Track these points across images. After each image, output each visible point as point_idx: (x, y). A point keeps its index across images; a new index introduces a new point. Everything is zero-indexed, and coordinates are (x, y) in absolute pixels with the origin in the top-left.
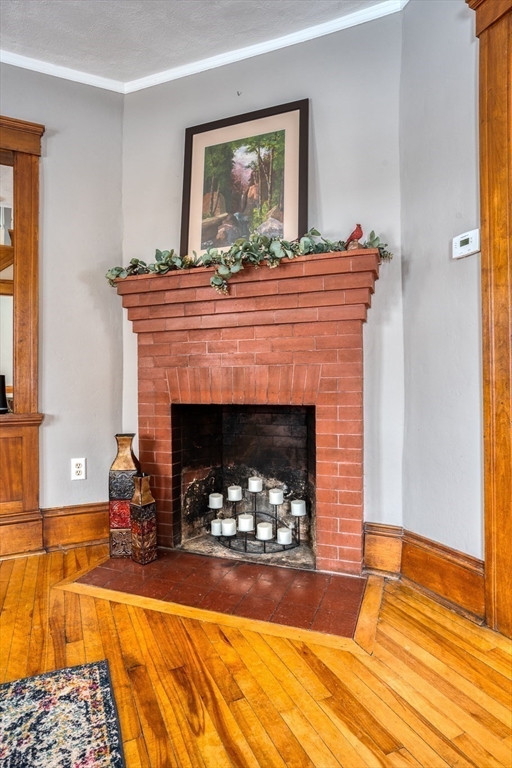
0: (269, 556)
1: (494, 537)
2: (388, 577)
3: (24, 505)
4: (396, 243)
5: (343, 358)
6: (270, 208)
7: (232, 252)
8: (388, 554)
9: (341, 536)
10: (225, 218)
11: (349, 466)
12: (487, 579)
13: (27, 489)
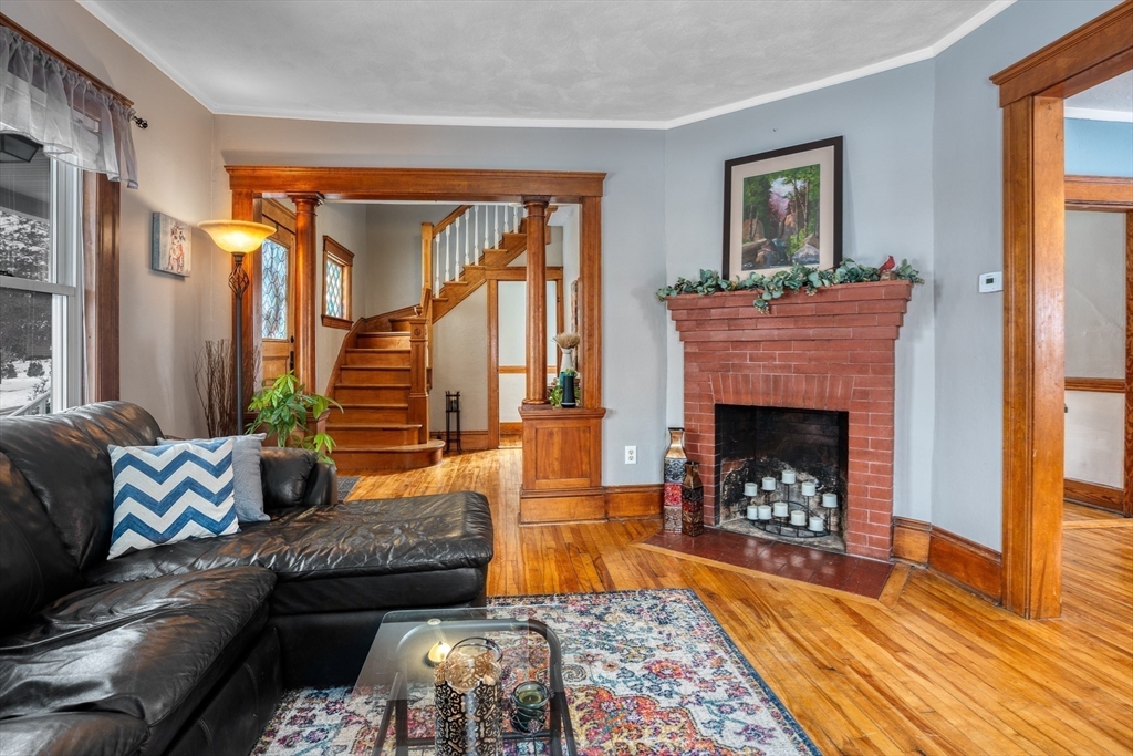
0: (802, 540)
1: (1010, 533)
2: (916, 565)
3: (591, 482)
4: (928, 267)
5: (874, 372)
6: (807, 235)
7: (775, 281)
8: (917, 546)
9: (871, 526)
10: (764, 243)
11: (879, 466)
12: (1004, 568)
13: (593, 469)
